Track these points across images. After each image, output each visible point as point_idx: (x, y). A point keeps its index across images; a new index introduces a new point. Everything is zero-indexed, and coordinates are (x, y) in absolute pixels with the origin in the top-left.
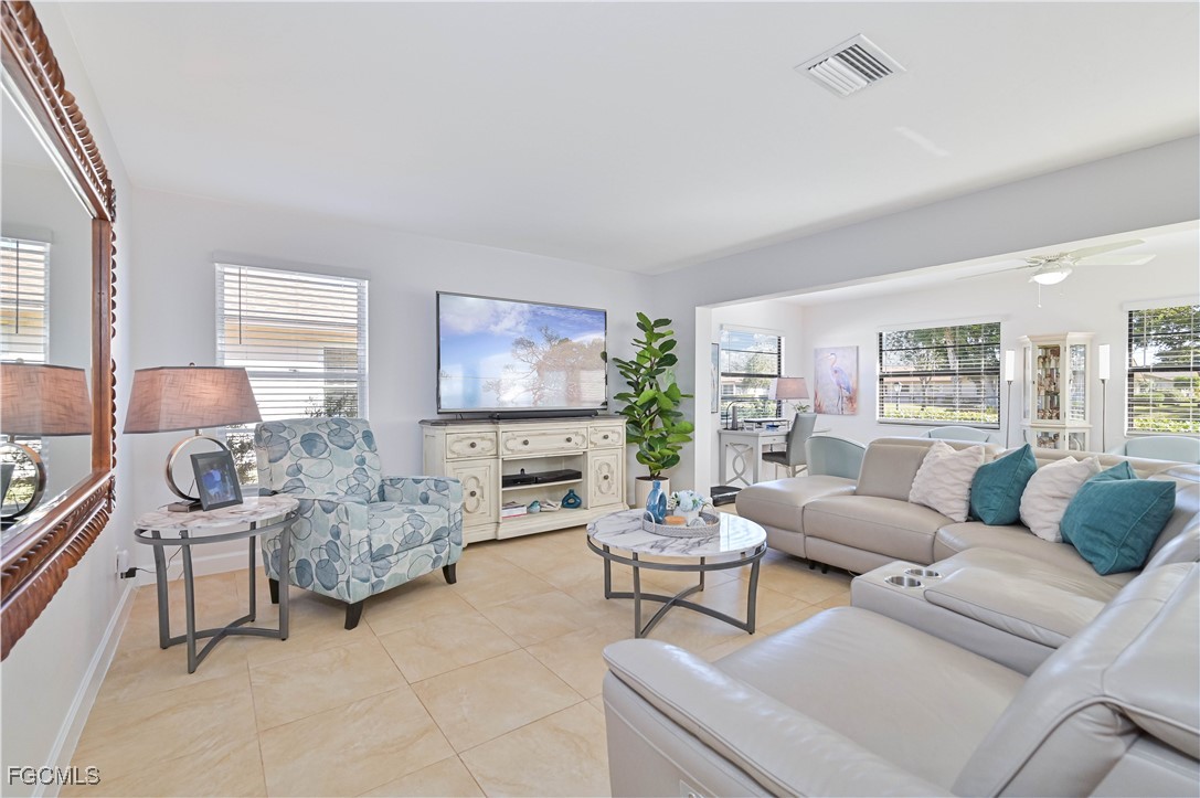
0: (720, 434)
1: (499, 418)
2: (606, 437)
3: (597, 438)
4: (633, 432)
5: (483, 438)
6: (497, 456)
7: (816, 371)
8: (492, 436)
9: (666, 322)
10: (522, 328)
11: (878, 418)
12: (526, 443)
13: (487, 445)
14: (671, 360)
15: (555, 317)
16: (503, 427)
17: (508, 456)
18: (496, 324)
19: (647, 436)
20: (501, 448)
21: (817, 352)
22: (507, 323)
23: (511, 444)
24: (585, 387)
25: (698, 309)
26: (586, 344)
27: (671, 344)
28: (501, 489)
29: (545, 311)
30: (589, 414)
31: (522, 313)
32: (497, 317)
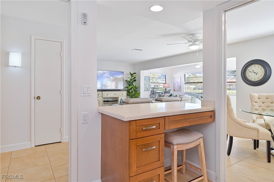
0: (150, 95)
1: (103, 91)
2: (122, 94)
3: (121, 94)
4: (128, 94)
5: (100, 94)
6: (102, 97)
7: (174, 82)
8: (102, 93)
9: (135, 73)
10: (108, 75)
11: (184, 92)
12: (107, 95)
13: (101, 95)
14: (135, 80)
15: (114, 73)
16: (103, 92)
17: (104, 97)
18: (104, 75)
19: (131, 94)
20: (103, 95)
21: (174, 78)
22: (106, 75)
23: (105, 95)
24: (119, 85)
25: (141, 71)
26: (119, 78)
27: (135, 78)
28: (103, 102)
29: (112, 72)
30: (119, 90)
31: (108, 73)
32: (104, 74)
